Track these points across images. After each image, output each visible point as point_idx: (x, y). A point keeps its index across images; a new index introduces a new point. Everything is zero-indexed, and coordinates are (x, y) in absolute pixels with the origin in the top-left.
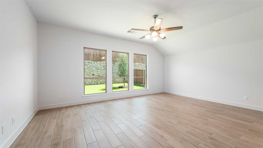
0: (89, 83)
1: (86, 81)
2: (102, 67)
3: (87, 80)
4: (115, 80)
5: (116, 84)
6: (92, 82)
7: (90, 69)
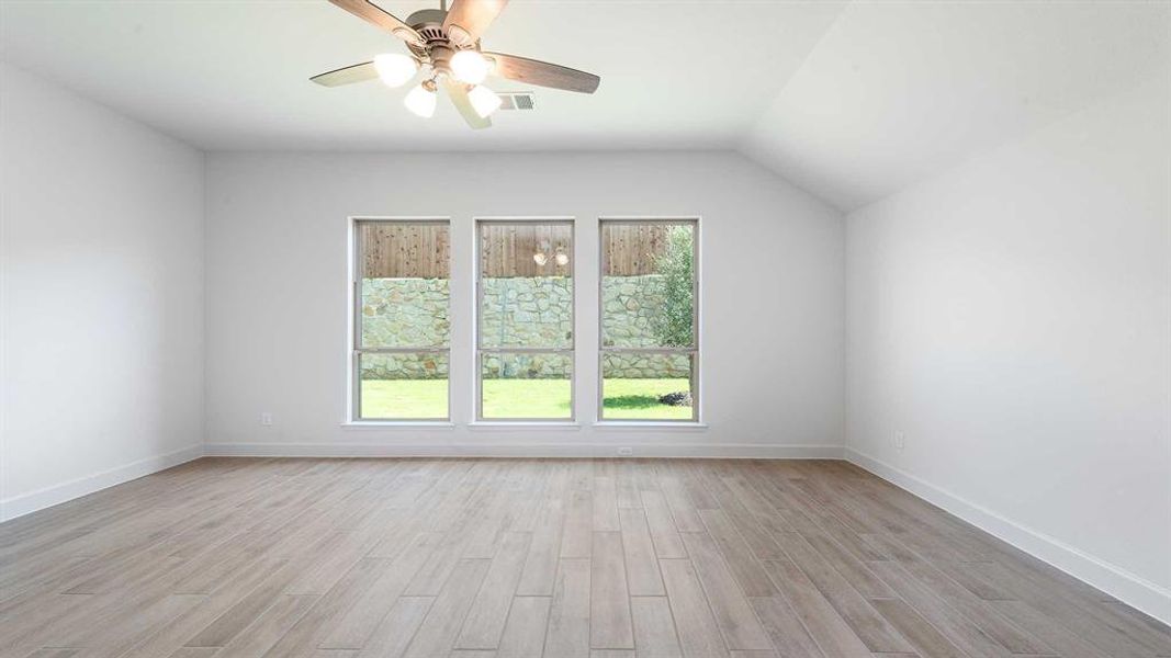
0: (553, 369)
1: (542, 363)
2: (613, 300)
3: (544, 355)
4: (672, 359)
5: (675, 380)
6: (564, 365)
7: (558, 311)
